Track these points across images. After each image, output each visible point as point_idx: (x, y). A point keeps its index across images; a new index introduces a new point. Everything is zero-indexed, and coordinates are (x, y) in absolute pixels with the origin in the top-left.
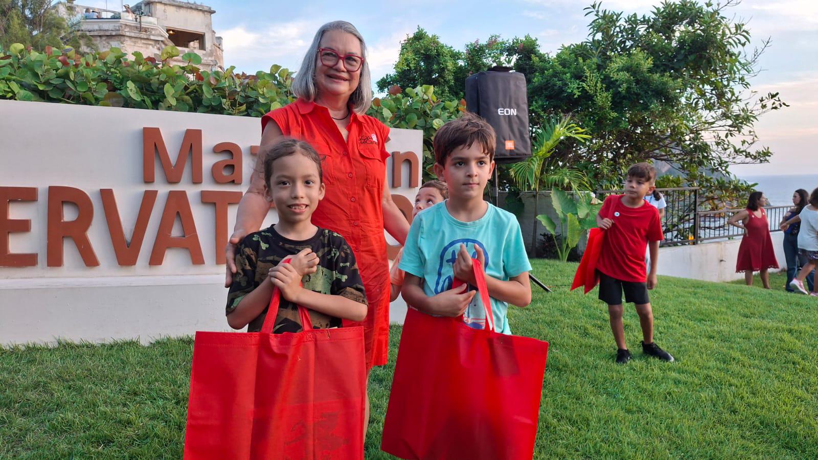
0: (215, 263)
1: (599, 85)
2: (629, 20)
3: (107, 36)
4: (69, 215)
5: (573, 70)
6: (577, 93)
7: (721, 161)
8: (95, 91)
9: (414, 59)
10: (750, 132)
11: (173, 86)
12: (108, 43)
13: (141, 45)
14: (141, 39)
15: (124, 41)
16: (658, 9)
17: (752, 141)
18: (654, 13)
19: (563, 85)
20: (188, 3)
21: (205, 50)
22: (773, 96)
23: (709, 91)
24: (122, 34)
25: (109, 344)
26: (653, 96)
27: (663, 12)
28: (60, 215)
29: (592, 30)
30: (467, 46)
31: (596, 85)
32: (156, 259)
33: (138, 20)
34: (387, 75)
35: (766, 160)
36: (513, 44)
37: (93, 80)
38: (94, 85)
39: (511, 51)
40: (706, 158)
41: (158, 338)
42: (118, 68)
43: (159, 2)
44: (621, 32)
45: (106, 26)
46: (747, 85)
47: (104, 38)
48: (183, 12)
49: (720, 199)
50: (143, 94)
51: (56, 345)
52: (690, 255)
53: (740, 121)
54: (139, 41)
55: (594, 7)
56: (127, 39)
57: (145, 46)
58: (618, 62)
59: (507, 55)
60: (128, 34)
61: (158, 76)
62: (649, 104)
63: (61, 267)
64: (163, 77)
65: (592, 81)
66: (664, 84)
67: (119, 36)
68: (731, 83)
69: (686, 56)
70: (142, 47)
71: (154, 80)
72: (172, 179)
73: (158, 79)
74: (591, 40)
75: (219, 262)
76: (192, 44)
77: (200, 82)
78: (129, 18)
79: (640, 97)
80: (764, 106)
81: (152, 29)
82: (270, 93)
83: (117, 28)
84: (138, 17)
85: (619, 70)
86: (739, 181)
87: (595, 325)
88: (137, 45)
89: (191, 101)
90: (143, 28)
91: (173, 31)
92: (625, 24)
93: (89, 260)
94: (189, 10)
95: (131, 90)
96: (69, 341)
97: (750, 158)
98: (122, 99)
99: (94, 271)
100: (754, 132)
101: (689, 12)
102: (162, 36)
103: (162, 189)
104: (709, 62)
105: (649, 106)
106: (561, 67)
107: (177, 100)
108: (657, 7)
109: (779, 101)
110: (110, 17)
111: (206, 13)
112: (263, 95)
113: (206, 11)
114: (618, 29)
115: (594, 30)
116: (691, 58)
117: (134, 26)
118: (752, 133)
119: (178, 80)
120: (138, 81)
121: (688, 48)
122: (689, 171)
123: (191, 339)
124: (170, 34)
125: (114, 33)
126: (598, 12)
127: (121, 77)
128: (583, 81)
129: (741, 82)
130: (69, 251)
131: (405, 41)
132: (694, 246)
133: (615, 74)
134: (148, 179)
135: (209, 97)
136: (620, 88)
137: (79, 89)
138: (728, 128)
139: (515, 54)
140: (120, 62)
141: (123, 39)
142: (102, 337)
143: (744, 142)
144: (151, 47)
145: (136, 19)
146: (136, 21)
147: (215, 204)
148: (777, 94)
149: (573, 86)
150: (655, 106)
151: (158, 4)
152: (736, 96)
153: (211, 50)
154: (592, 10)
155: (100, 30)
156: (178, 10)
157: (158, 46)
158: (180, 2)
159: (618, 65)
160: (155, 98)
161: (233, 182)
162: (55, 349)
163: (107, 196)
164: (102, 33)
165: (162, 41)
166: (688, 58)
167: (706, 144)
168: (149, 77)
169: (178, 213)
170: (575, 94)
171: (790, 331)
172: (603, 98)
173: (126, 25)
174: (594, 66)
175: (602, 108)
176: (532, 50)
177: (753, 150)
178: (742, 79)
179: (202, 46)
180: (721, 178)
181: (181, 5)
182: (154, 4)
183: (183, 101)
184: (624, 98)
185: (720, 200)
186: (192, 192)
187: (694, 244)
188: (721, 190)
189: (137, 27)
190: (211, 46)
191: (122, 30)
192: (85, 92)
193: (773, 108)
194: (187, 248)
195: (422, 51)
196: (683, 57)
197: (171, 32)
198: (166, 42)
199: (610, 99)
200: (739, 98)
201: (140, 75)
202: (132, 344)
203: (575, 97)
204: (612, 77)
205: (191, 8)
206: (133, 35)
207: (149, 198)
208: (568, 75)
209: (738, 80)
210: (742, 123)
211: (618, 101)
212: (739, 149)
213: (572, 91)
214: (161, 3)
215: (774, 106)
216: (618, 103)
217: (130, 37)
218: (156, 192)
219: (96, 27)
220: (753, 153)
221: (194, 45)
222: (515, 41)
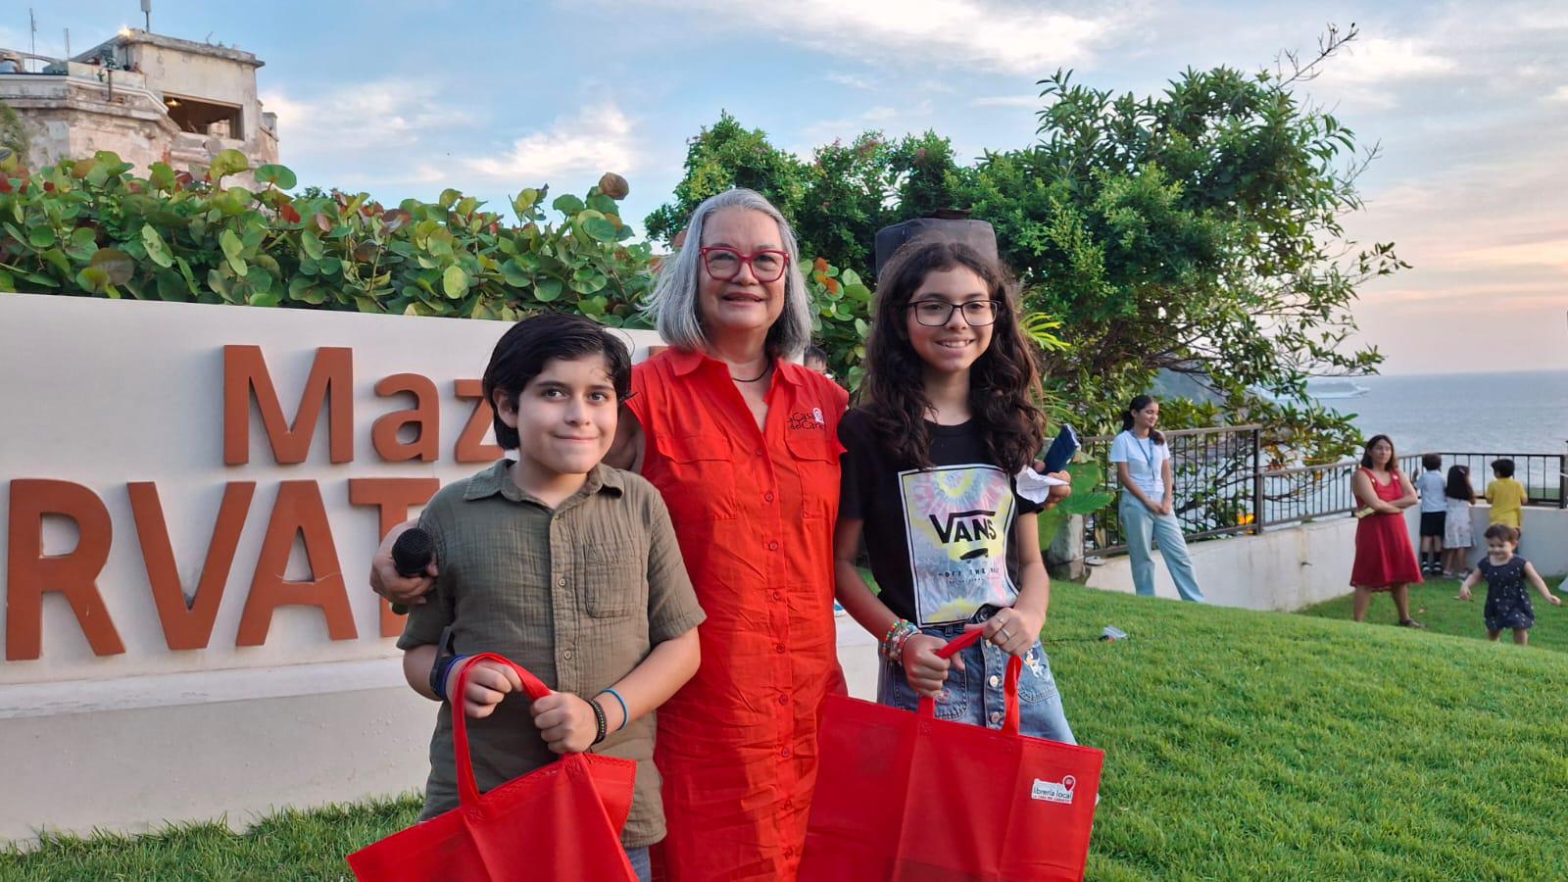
0: (378, 633)
1: (1079, 232)
2: (1118, 106)
3: (39, 109)
4: (55, 541)
5: (1024, 202)
6: (1040, 248)
7: (1293, 373)
8: (68, 246)
9: (724, 177)
10: (1344, 318)
11: (239, 235)
12: (42, 124)
13: (110, 129)
14: (112, 116)
15: (76, 120)
16: (1177, 86)
17: (1341, 335)
18: (1170, 93)
19: (1010, 232)
20: (208, 45)
21: (243, 139)
22: (1384, 250)
23: (1266, 240)
24: (70, 105)
25: (157, 834)
26: (1183, 254)
27: (1186, 92)
28: (36, 544)
29: (1044, 120)
30: (818, 152)
31: (1072, 233)
32: (251, 632)
33: (106, 78)
34: (664, 206)
35: (1372, 369)
36: (904, 148)
37: (66, 222)
38: (67, 233)
39: (899, 161)
40: (1267, 367)
41: (267, 814)
42: (115, 196)
43: (146, 43)
44: (1106, 128)
45: (35, 90)
46: (1336, 230)
47: (31, 114)
48: (197, 63)
49: (1288, 442)
50: (175, 252)
51: (37, 847)
52: (1250, 556)
53: (1323, 296)
54: (108, 121)
55: (1057, 79)
56: (81, 116)
57: (120, 130)
58: (1114, 191)
59: (891, 169)
60: (83, 106)
61: (204, 214)
62: (1177, 270)
63: (37, 661)
64: (214, 216)
65: (1066, 226)
66: (1203, 231)
67: (64, 111)
68: (1308, 227)
69: (1236, 177)
70: (113, 133)
71: (196, 222)
72: (285, 454)
73: (205, 219)
74: (1050, 142)
75: (385, 632)
76: (214, 126)
77: (293, 226)
78: (85, 75)
79: (1158, 256)
80: (1364, 269)
81: (135, 97)
82: (439, 248)
83: (61, 94)
84: (105, 72)
85: (1120, 206)
86: (1324, 410)
87: (1170, 738)
88: (103, 128)
89: (276, 267)
90: (116, 94)
91: (176, 100)
92: (1114, 113)
93: (102, 640)
94: (210, 60)
95: (151, 245)
96: (67, 835)
97: (1342, 366)
98: (130, 262)
99: (112, 665)
100: (1351, 317)
101: (1232, 92)
102: (155, 111)
103: (265, 479)
104: (1280, 186)
105: (1176, 274)
106: (1001, 196)
107: (249, 264)
108: (1176, 82)
109: (1394, 258)
110: (41, 71)
111: (244, 66)
112: (426, 254)
113: (245, 62)
114: (1101, 123)
115: (1048, 122)
116: (1246, 179)
117: (96, 91)
118: (1347, 321)
119: (249, 224)
120: (161, 225)
121: (1239, 161)
122: (1231, 391)
123: (339, 812)
124: (171, 108)
125: (53, 105)
126: (1063, 88)
127: (122, 215)
128: (1049, 225)
129: (1326, 224)
130: (55, 622)
131: (696, 138)
132: (1254, 537)
133: (1114, 212)
134: (234, 455)
135: (316, 257)
136: (1123, 238)
137: (35, 242)
138: (1301, 309)
139: (908, 169)
140: (118, 182)
141: (72, 115)
142: (143, 820)
143: (1326, 336)
144: (132, 132)
145: (101, 76)
146: (101, 80)
147: (379, 507)
148: (1392, 245)
149: (1029, 233)
150: (1188, 273)
151: (144, 46)
152: (1317, 250)
153: (254, 140)
154: (1053, 84)
155: (25, 97)
156: (186, 59)
157: (147, 131)
158: (191, 43)
159: (1116, 195)
160: (198, 259)
161: (418, 458)
162: (37, 857)
163: (142, 498)
164: (27, 104)
165: (156, 122)
166: (1240, 180)
167: (1266, 341)
168: (184, 215)
169: (300, 528)
170: (1035, 249)
171: (1546, 738)
172: (1088, 257)
173: (79, 88)
174: (1066, 196)
175: (1085, 277)
176: (941, 161)
177: (1348, 351)
178: (1328, 219)
179: (237, 133)
180: (1290, 404)
181: (193, 48)
182: (138, 46)
183: (260, 266)
184: (1128, 257)
185: (1290, 445)
186: (330, 482)
187: (1255, 533)
188: (1292, 427)
189: (101, 93)
190: (256, 132)
191: (72, 98)
192: (47, 249)
193: (1381, 272)
194: (320, 606)
195: (739, 162)
196: (1230, 178)
197: (174, 103)
198: (165, 124)
199: (1102, 259)
200: (1322, 255)
201: (164, 210)
202: (209, 831)
203: (1036, 254)
204: (1108, 218)
205: (214, 56)
206: (94, 107)
207: (236, 499)
208: (1019, 212)
209: (1320, 221)
210: (1328, 300)
211: (1117, 263)
212: (1320, 349)
213: (1029, 243)
214: (151, 44)
215: (1383, 268)
216: (1117, 265)
217: (89, 113)
218: (251, 486)
219: (14, 91)
220: (1350, 355)
221: (220, 128)
222: (908, 142)
